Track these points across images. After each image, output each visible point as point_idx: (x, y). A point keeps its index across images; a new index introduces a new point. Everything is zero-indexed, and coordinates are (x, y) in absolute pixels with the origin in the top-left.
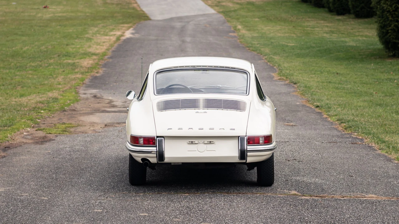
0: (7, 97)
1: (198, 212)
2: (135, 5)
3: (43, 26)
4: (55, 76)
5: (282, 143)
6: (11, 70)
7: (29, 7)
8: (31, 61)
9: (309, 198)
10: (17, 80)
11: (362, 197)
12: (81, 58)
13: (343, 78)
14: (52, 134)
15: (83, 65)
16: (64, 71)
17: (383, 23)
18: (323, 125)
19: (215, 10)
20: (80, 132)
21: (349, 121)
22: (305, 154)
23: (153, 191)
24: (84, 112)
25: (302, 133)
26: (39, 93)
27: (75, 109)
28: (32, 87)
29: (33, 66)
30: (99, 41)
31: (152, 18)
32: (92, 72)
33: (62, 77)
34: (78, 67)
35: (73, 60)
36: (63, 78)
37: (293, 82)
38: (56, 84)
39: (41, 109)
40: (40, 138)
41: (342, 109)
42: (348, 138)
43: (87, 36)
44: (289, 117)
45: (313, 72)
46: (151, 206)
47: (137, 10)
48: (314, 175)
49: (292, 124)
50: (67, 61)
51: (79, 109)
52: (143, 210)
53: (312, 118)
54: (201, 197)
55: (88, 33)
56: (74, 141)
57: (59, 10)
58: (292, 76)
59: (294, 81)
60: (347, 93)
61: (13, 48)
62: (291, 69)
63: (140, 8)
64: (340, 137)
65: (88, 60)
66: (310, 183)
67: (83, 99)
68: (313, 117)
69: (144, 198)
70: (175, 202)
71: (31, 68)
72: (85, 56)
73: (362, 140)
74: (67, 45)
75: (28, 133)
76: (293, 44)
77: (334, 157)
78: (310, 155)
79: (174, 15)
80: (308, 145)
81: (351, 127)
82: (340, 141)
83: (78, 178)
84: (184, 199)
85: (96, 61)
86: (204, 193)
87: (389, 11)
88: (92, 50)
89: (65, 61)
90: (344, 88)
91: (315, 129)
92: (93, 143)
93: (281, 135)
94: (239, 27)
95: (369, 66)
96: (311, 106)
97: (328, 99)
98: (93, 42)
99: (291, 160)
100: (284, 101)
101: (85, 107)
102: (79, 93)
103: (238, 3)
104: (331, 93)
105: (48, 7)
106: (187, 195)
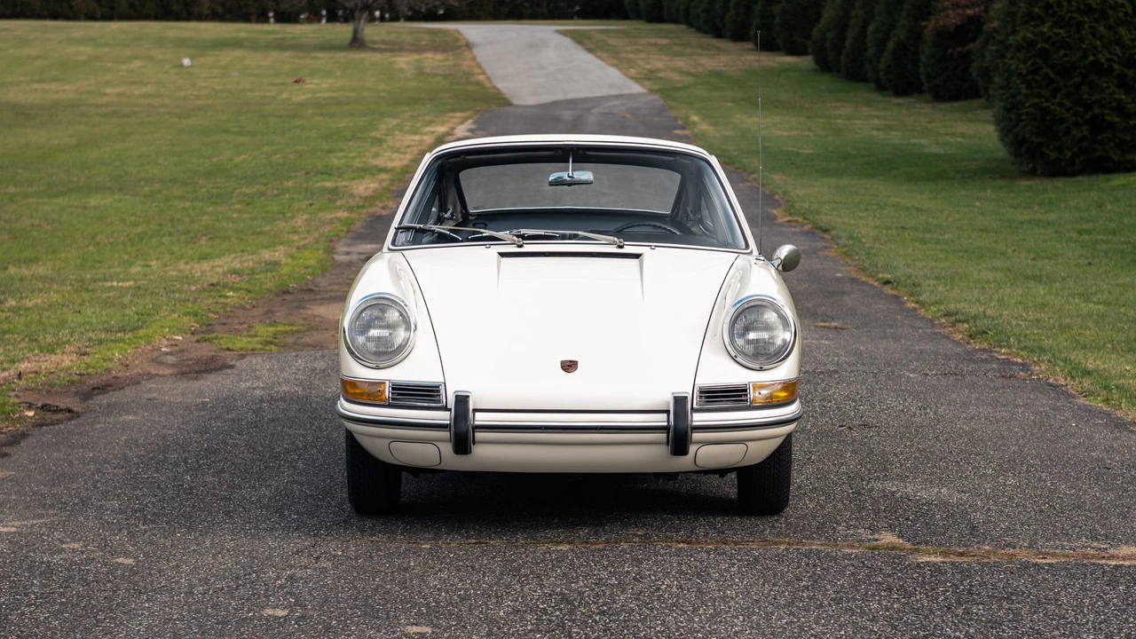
0: (170, 259)
1: (595, 621)
2: (481, 77)
3: (286, 116)
4: (289, 215)
5: (821, 376)
6: (196, 203)
7: (265, 80)
8: (244, 184)
9: (939, 559)
10: (203, 223)
11: (1103, 557)
12: (354, 179)
13: (931, 220)
14: (232, 350)
15: (355, 192)
16: (311, 205)
17: (1010, 101)
18: (911, 326)
19: (643, 86)
20: (309, 345)
21: (975, 318)
22: (889, 408)
23: (461, 535)
24: (333, 294)
25: (867, 349)
26: (243, 251)
27: (313, 288)
28: (232, 239)
29: (246, 195)
30: (398, 144)
31: (516, 102)
32: (371, 205)
33: (305, 217)
34: (344, 195)
35: (336, 182)
36: (306, 220)
37: (820, 228)
38: (288, 233)
39: (231, 289)
40: (198, 361)
41: (948, 288)
42: (986, 361)
43: (374, 134)
44: (824, 308)
45: (862, 207)
46: (447, 592)
47: (484, 87)
48: (932, 474)
49: (834, 324)
50: (323, 183)
51: (321, 289)
52: (420, 610)
53: (879, 308)
54: (608, 556)
55: (376, 129)
56: (282, 370)
57: (325, 86)
58: (817, 214)
59: (822, 224)
60: (947, 252)
61: (213, 157)
62: (812, 200)
63: (490, 82)
64: (965, 359)
65: (369, 181)
66: (929, 504)
67: (340, 265)
68: (881, 306)
69: (433, 560)
70: (525, 576)
71: (240, 198)
72: (363, 174)
73: (1024, 366)
74: (329, 152)
75: (175, 348)
76: (811, 151)
77: (970, 416)
78: (903, 411)
79: (560, 97)
80: (890, 383)
81: (985, 332)
82: (970, 368)
83: (254, 487)
84: (553, 565)
85: (384, 184)
86: (616, 543)
87: (1020, 75)
88: (379, 162)
89: (318, 184)
90: (937, 242)
91: (896, 339)
92: (329, 375)
93: (815, 354)
94: (695, 118)
95: (981, 194)
96: (871, 281)
97: (908, 265)
98: (385, 146)
99: (854, 426)
100: (807, 271)
101: (336, 284)
102: (336, 250)
103: (689, 74)
104: (909, 251)
105: (304, 82)
106: (564, 547)
